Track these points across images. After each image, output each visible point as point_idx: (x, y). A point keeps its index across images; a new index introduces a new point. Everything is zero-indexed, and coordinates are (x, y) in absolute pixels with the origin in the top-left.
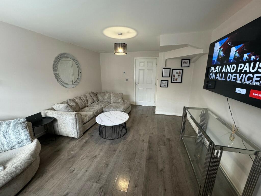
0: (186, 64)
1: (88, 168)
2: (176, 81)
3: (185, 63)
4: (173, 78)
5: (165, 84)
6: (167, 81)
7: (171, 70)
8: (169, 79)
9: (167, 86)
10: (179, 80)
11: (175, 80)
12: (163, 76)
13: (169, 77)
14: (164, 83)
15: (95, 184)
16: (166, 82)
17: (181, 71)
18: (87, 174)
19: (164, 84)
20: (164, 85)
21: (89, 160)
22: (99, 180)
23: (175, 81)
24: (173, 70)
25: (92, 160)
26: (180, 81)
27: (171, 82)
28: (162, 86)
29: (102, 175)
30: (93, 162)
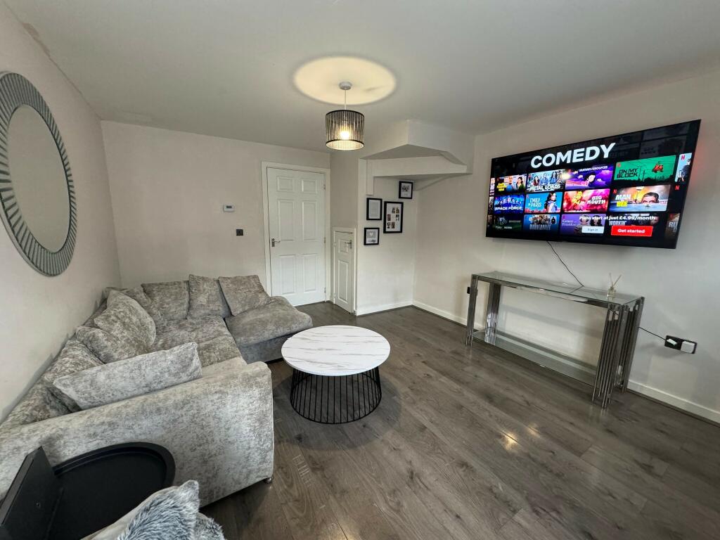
0: (406, 193)
1: (447, 510)
2: (393, 230)
3: (406, 189)
4: (387, 222)
5: (374, 236)
6: (377, 230)
7: (384, 205)
8: (380, 224)
9: (376, 242)
10: (397, 228)
11: (391, 226)
12: (370, 217)
13: (381, 219)
14: (371, 234)
15: (517, 517)
16: (374, 233)
17: (399, 206)
18: (471, 519)
19: (372, 237)
20: (371, 239)
21: (414, 492)
22: (508, 503)
23: (391, 230)
24: (386, 203)
25: (420, 487)
26: (399, 230)
27: (385, 232)
28: (367, 243)
29: (495, 490)
30: (429, 487)
